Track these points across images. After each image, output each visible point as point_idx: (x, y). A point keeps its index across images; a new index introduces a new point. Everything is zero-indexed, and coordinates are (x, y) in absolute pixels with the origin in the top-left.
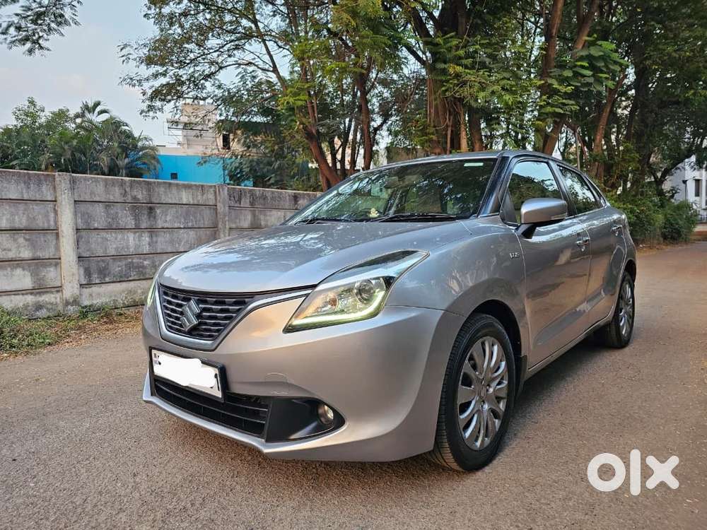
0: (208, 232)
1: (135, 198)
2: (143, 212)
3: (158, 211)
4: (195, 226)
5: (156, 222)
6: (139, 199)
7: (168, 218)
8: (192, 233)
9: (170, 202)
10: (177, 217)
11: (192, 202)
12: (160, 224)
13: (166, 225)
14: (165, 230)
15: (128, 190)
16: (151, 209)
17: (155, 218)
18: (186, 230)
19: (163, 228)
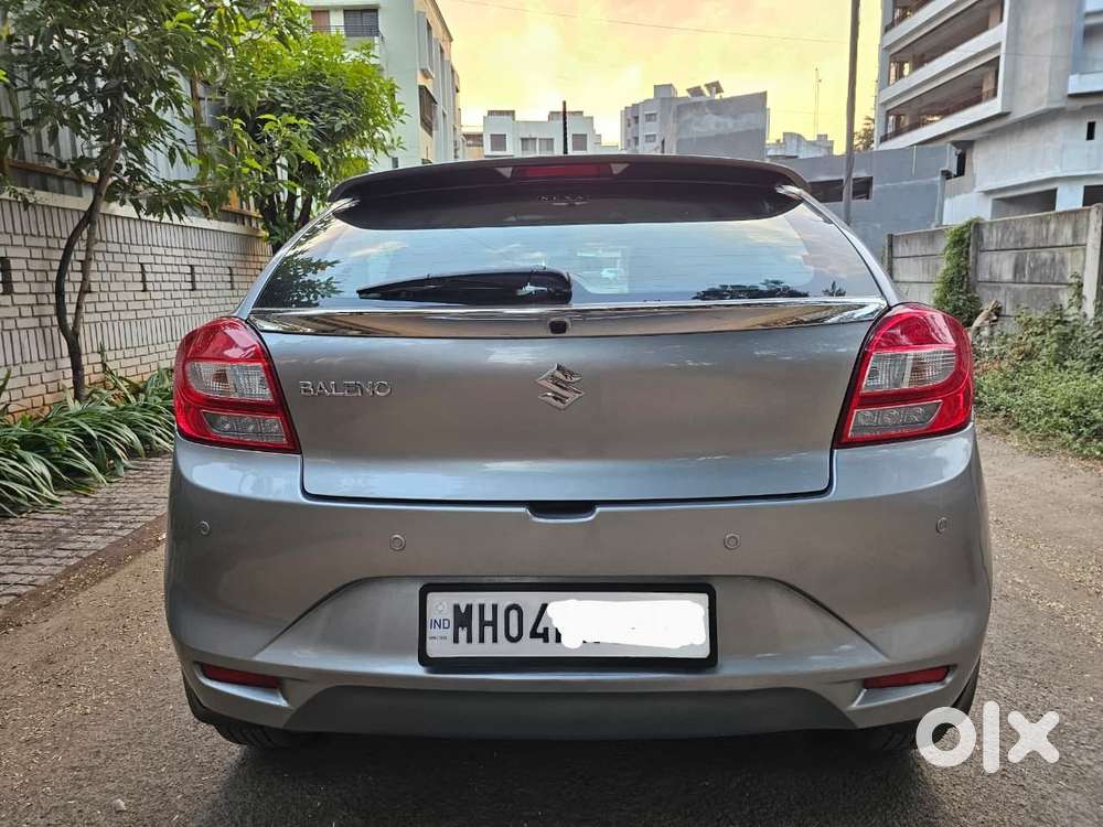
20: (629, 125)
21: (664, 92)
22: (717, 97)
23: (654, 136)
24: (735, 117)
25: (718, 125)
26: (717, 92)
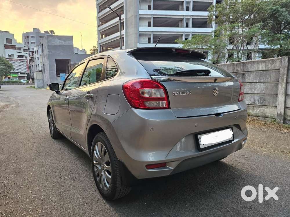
0: (273, 84)
1: (237, 70)
2: (240, 76)
3: (246, 75)
4: (265, 81)
5: (245, 80)
6: (239, 71)
7: (251, 78)
8: (262, 85)
9: (253, 70)
10: (255, 77)
11: (264, 69)
12: (247, 80)
13: (249, 81)
14: (249, 83)
15: (235, 67)
16: (243, 74)
17: (245, 78)
18: (259, 83)
19: (248, 82)
20: (25, 38)
21: (36, 31)
22: (53, 35)
23: (34, 42)
24: (64, 41)
25: (60, 42)
26: (53, 34)
